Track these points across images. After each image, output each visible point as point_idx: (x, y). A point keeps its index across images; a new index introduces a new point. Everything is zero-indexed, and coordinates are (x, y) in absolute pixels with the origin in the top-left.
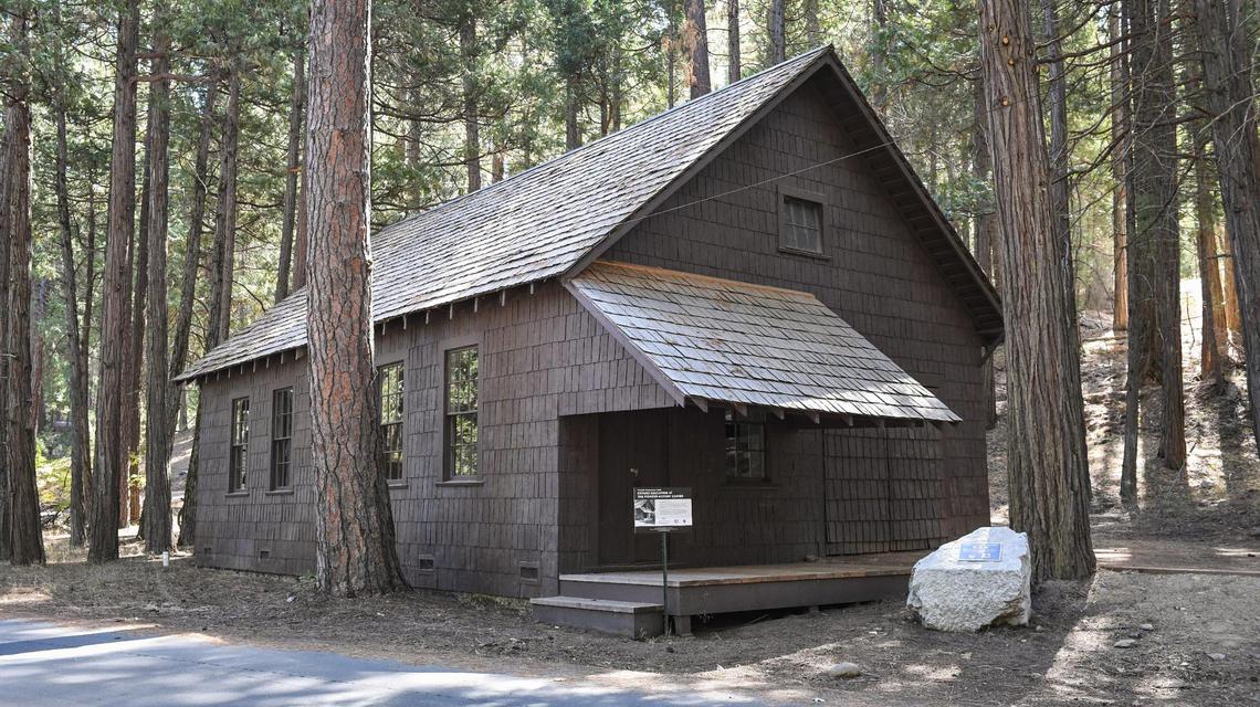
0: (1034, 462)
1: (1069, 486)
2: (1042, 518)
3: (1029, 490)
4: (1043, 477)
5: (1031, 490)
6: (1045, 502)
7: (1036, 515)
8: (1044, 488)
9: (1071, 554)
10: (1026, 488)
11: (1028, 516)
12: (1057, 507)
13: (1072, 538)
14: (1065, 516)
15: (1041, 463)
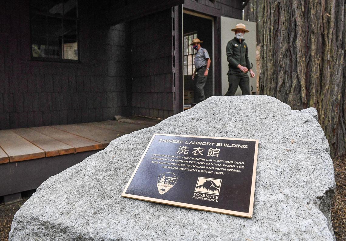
0: (298, 13)
1: (340, 42)
2: (303, 83)
3: (288, 50)
4: (308, 32)
5: (290, 52)
6: (308, 65)
7: (295, 81)
8: (307, 47)
9: (333, 130)
10: (283, 47)
11: (284, 82)
12: (321, 71)
13: (337, 111)
14: (331, 82)
15: (306, 15)
